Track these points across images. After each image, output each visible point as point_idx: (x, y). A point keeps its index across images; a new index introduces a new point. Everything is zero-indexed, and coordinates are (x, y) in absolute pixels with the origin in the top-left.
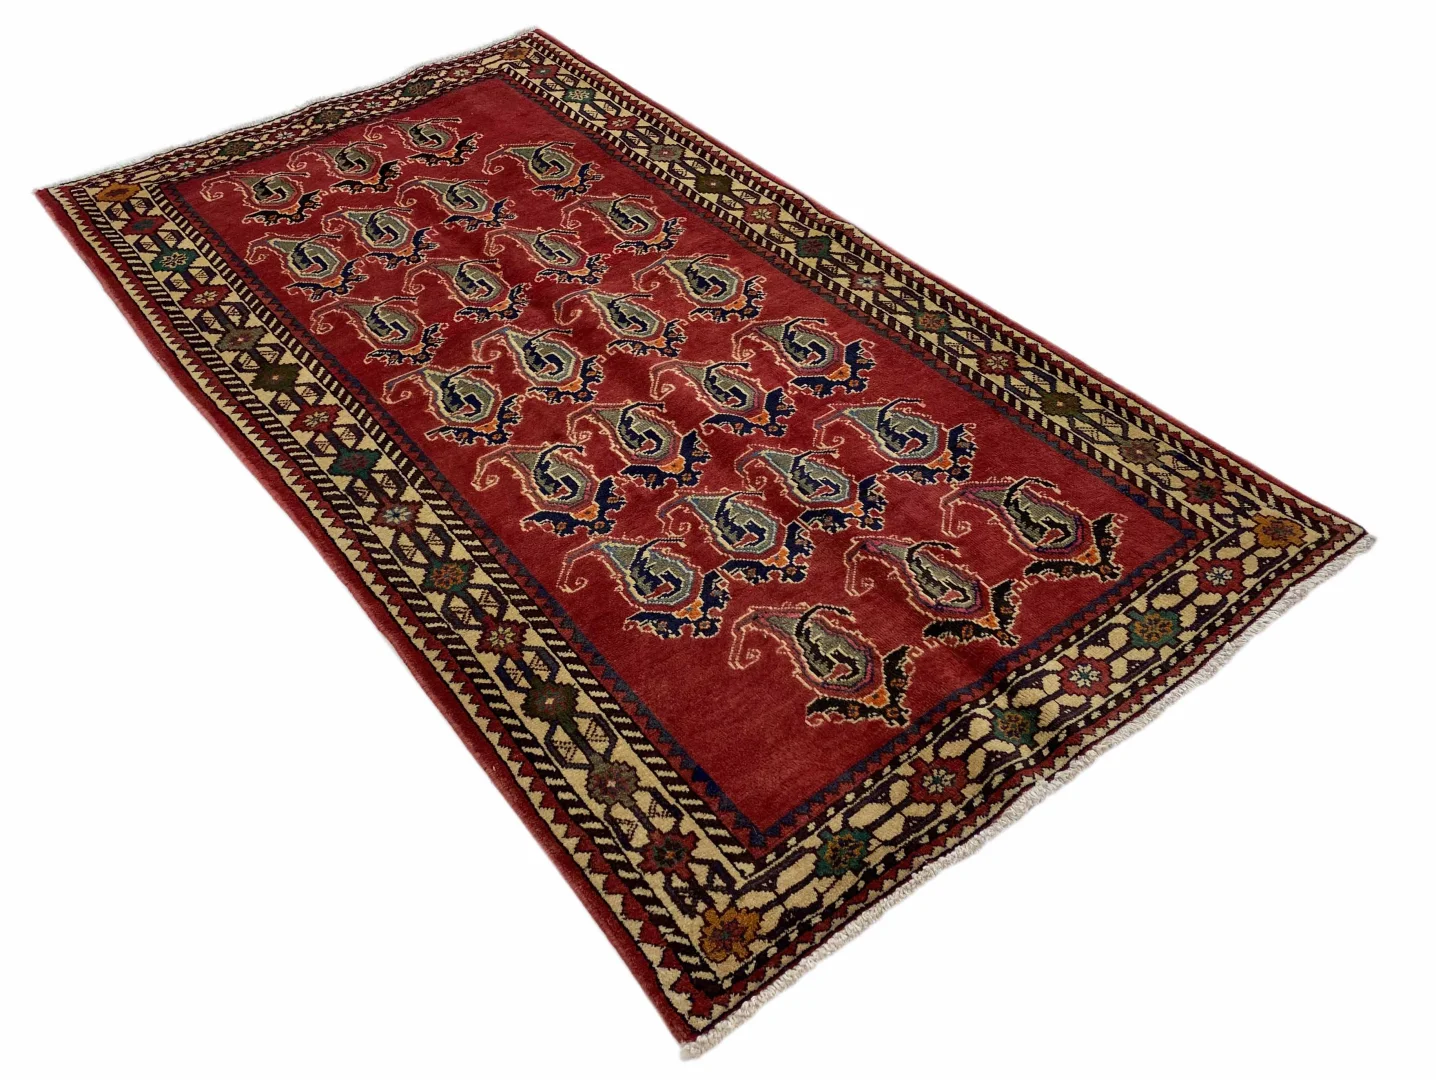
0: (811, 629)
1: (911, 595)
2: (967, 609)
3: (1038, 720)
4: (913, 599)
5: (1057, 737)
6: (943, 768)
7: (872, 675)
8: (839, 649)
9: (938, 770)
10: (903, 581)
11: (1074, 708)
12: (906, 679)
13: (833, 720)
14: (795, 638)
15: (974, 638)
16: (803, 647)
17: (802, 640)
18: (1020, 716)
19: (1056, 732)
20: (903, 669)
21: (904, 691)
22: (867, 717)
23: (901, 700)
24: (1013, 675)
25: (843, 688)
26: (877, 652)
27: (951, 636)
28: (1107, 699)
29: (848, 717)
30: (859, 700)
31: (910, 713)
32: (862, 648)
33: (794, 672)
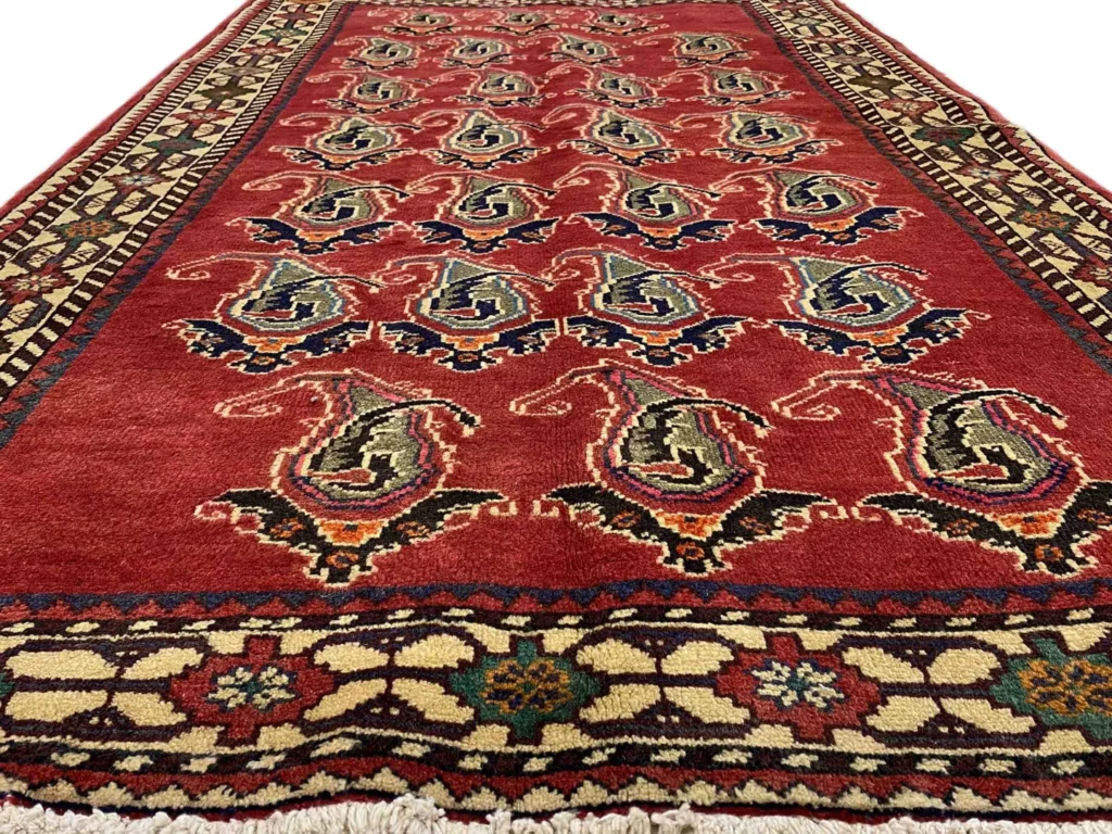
0: (392, 420)
1: (600, 442)
2: (664, 492)
3: (589, 703)
4: (596, 449)
5: (589, 752)
6: (289, 674)
7: (390, 501)
8: (395, 456)
9: (280, 672)
10: (608, 424)
11: (697, 720)
12: (433, 529)
13: (239, 523)
14: (356, 418)
15: (626, 533)
16: (348, 430)
17: (361, 424)
18: (565, 679)
19: (595, 743)
20: (447, 517)
21: (405, 542)
22: (293, 545)
23: (383, 552)
24: (627, 613)
25: (320, 496)
26: (443, 479)
27: (597, 511)
28: (799, 745)
29: (266, 531)
30: (317, 522)
31: (367, 573)
32: (428, 467)
33: (285, 449)
